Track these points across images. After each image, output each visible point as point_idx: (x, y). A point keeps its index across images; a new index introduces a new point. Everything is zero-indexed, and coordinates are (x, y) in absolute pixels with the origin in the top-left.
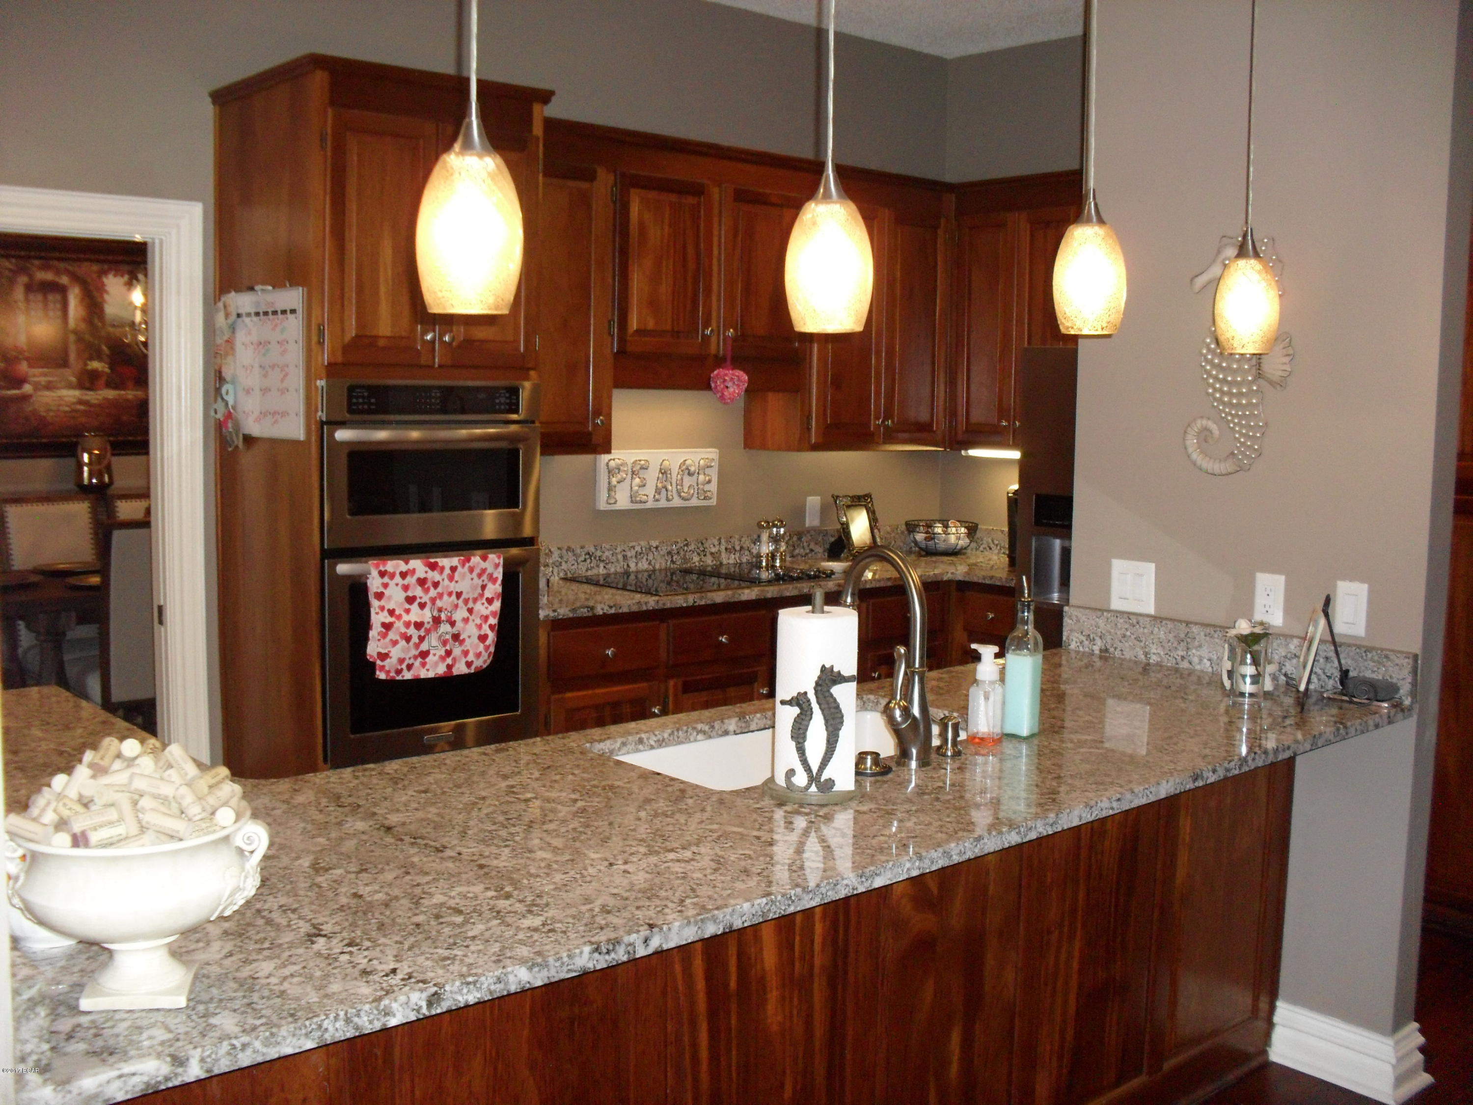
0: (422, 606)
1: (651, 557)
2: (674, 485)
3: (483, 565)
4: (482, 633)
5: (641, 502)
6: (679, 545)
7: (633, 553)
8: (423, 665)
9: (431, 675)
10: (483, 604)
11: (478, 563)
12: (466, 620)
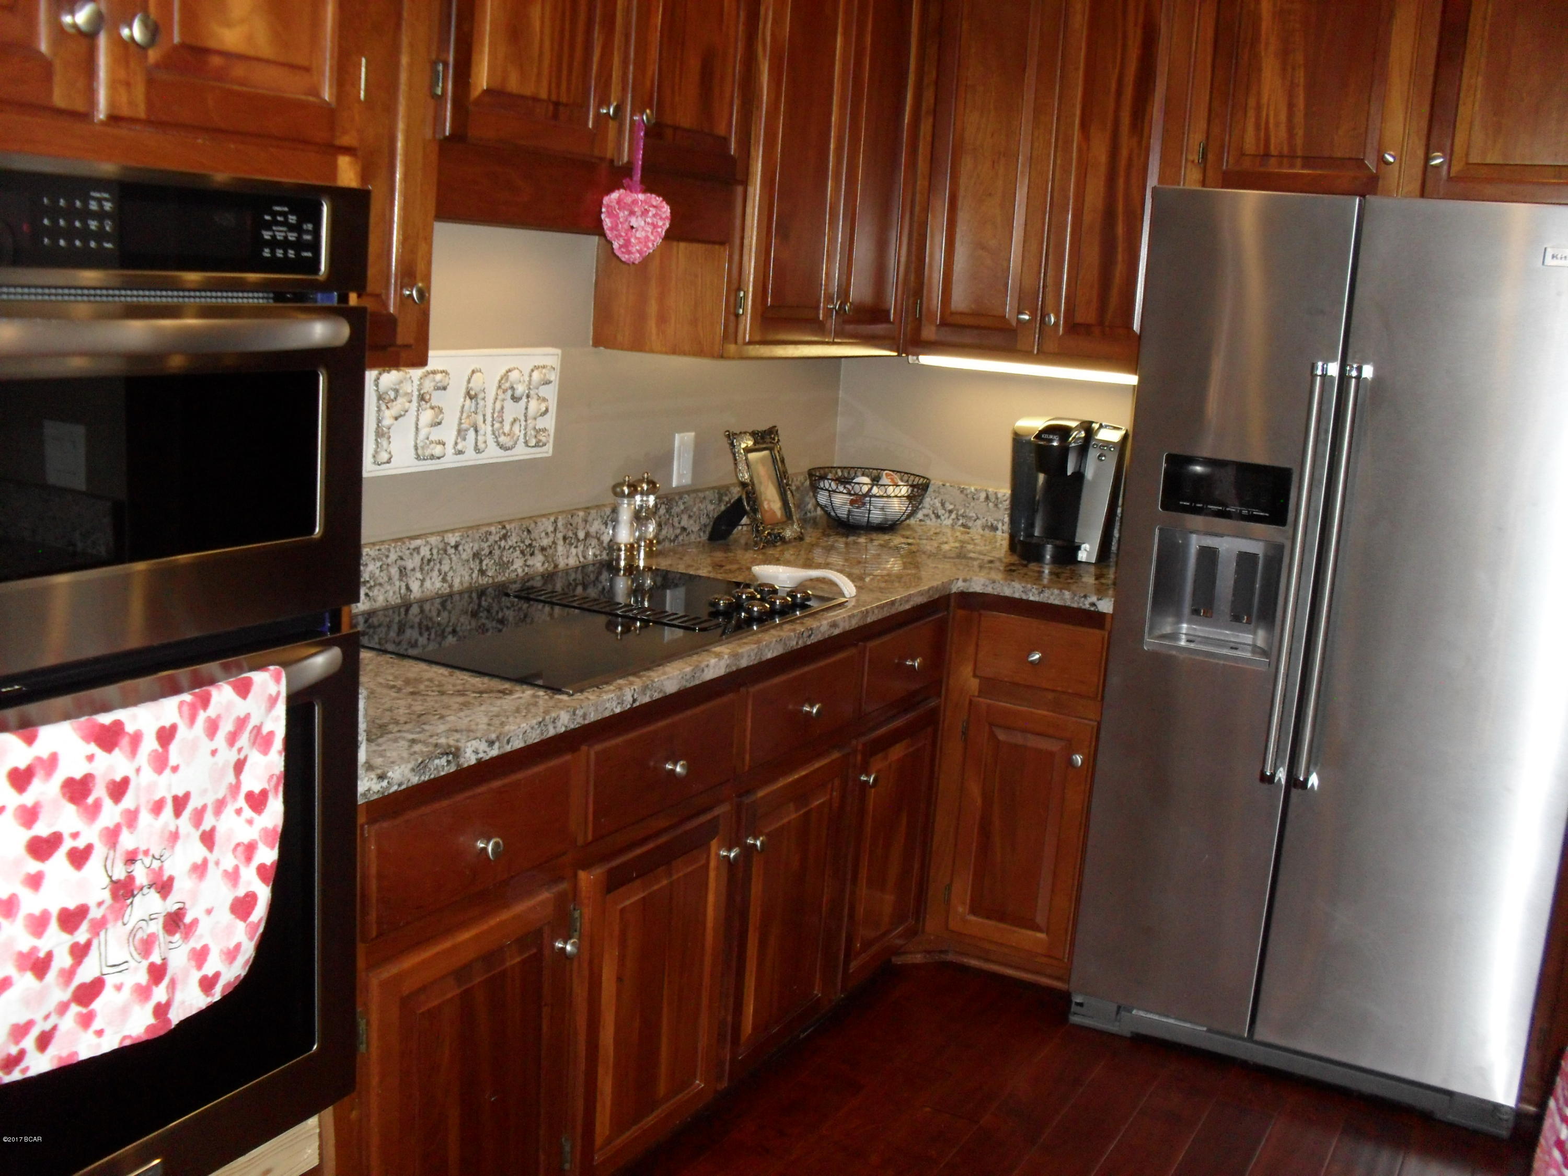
0: (79, 858)
1: (445, 568)
2: (489, 419)
3: (241, 707)
4: (241, 892)
5: (432, 457)
6: (492, 539)
7: (417, 560)
8: (86, 1021)
9: (109, 1044)
10: (239, 812)
11: (229, 706)
12: (200, 869)
